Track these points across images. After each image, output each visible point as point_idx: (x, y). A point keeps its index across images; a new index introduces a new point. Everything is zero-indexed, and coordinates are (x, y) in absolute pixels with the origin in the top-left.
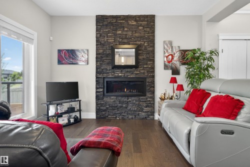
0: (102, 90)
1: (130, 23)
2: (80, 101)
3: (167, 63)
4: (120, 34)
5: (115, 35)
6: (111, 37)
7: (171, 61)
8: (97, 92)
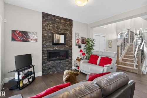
1: (62, 21)
2: (34, 66)
3: (77, 43)
4: (57, 26)
5: (54, 26)
6: (51, 27)
7: (78, 42)
8: (43, 59)
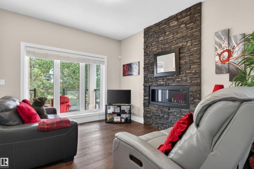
0: (148, 98)
1: (171, 25)
2: (130, 106)
3: (220, 64)
4: (162, 40)
5: (158, 42)
6: (154, 45)
7: (228, 60)
8: (145, 100)
